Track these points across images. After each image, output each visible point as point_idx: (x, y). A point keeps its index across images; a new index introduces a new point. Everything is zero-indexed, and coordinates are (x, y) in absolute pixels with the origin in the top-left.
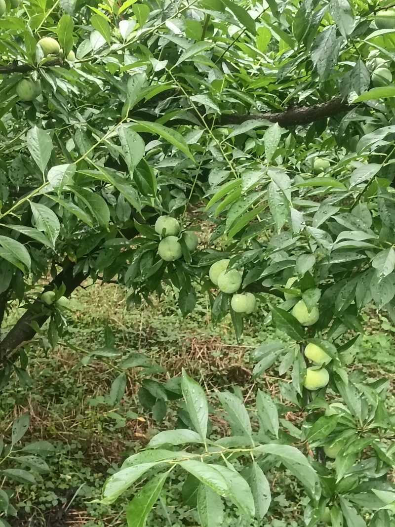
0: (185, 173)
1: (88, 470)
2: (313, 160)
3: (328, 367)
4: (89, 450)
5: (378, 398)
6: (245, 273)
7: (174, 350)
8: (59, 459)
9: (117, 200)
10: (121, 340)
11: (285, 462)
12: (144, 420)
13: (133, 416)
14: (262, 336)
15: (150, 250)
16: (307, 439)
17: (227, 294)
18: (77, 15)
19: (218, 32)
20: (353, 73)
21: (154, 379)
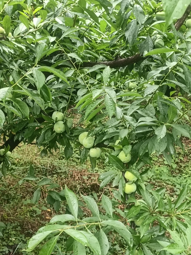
0: (68, 90)
1: (23, 236)
2: (129, 83)
3: (136, 182)
4: (23, 226)
5: (160, 197)
6: (96, 138)
7: (65, 176)
8: (9, 230)
9: (33, 104)
10: (39, 172)
11: (116, 229)
12: (50, 211)
13: (45, 209)
14: (107, 169)
15: (50, 128)
16: (126, 217)
17: (88, 149)
18: (14, 15)
19: (81, 23)
20: (145, 42)
21: (55, 191)
